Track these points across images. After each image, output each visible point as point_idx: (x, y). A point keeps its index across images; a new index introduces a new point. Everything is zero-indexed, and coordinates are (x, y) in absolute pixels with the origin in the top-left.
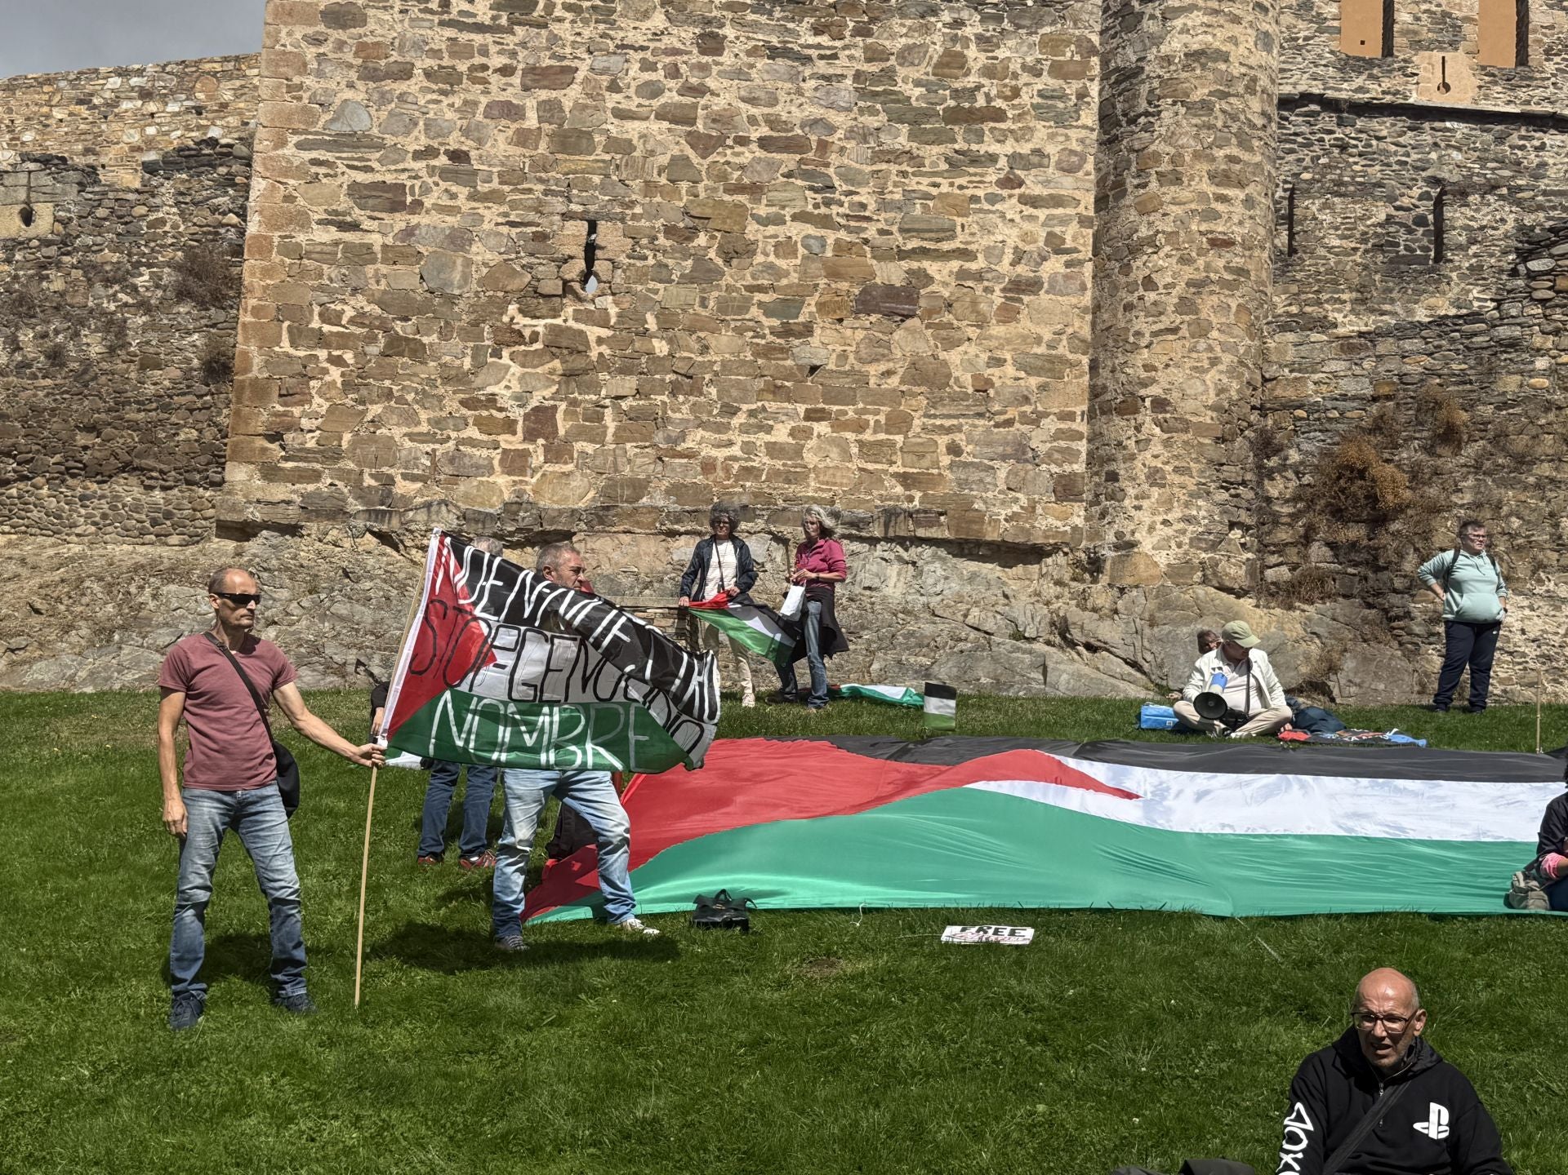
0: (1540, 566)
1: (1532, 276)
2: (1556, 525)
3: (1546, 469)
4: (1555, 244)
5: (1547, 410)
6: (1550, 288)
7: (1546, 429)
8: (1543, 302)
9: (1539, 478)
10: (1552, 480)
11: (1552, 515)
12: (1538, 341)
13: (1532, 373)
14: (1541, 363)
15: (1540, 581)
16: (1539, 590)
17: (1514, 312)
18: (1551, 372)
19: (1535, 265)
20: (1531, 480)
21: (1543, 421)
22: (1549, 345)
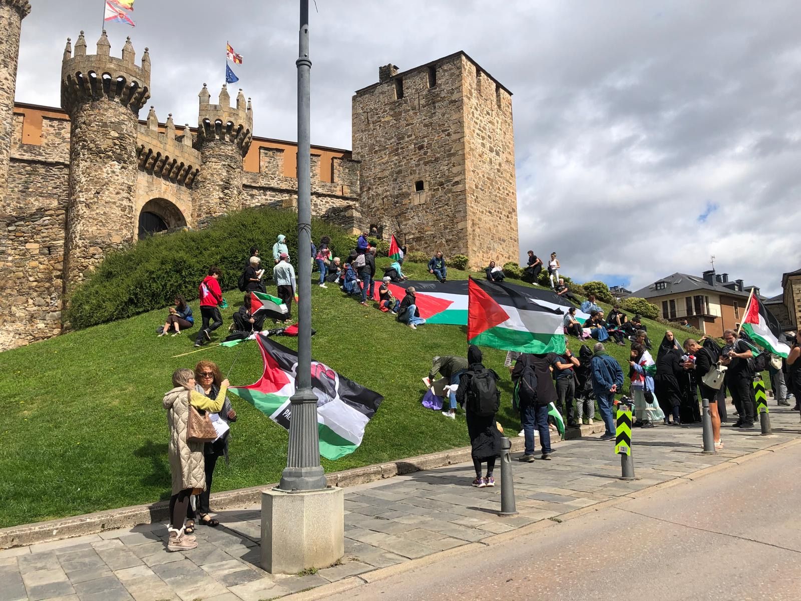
0: (5, 321)
1: (10, 231)
2: (10, 309)
3: (8, 291)
4: (16, 222)
5: (11, 273)
6: (14, 236)
7: (10, 279)
8: (12, 239)
9: (7, 294)
10: (10, 295)
11: (9, 305)
12: (9, 251)
13: (7, 261)
14: (10, 258)
15: (5, 326)
16: (4, 328)
17: (4, 242)
18: (12, 261)
19: (10, 228)
20: (4, 294)
21: (9, 276)
22: (13, 253)
